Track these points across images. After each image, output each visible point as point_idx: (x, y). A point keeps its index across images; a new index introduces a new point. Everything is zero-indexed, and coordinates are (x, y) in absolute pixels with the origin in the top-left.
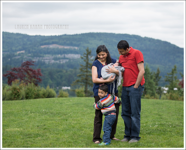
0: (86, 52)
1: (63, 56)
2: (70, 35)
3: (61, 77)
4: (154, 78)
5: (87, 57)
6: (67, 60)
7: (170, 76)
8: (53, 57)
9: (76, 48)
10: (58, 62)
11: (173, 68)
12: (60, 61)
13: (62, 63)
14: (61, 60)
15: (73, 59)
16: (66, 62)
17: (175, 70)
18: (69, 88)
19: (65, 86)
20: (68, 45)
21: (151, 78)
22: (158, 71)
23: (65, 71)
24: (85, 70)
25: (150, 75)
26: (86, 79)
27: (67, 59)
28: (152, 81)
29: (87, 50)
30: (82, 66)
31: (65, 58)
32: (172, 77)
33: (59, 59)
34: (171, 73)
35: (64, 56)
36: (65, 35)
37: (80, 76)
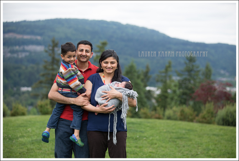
0: (51, 43)
1: (21, 48)
2: (31, 22)
3: (20, 75)
4: (142, 77)
5: (53, 50)
6: (27, 54)
7: (163, 75)
8: (9, 49)
9: (39, 38)
10: (15, 55)
11: (167, 65)
12: (18, 55)
13: (20, 56)
14: (20, 54)
15: (35, 52)
16: (26, 56)
17: (169, 67)
18: (30, 89)
19: (24, 86)
20: (28, 34)
21: (138, 77)
22: (147, 67)
23: (24, 68)
24: (50, 67)
25: (136, 74)
27: (27, 51)
28: (139, 81)
29: (53, 42)
30: (46, 62)
31: (24, 51)
32: (165, 77)
33: (17, 52)
34: (163, 70)
35: (24, 48)
36: (25, 21)
37: (43, 75)
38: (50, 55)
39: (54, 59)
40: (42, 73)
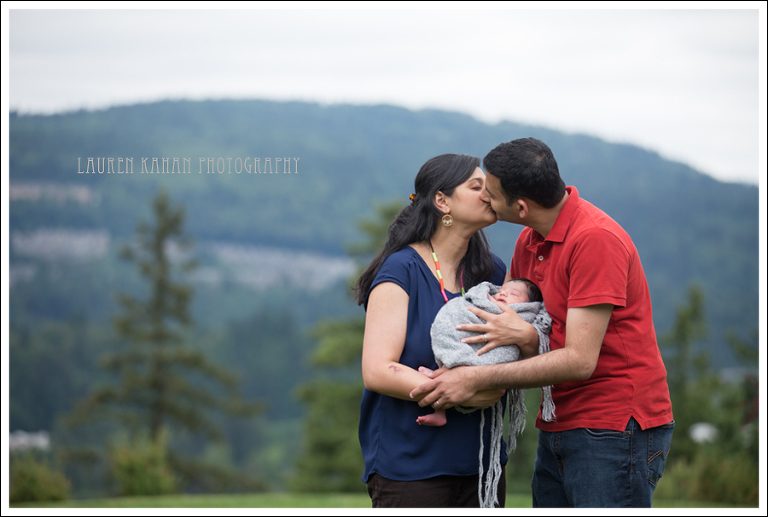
0: (147, 215)
2: (40, 119)
5: (158, 247)
9: (82, 194)
11: (685, 305)
15: (66, 264)
17: (696, 314)
18: (41, 441)
24: (148, 328)
26: (157, 385)
29: (161, 207)
30: (128, 303)
37: (116, 366)
38: (146, 270)
39: (162, 287)
40: (106, 357)
